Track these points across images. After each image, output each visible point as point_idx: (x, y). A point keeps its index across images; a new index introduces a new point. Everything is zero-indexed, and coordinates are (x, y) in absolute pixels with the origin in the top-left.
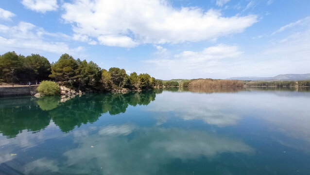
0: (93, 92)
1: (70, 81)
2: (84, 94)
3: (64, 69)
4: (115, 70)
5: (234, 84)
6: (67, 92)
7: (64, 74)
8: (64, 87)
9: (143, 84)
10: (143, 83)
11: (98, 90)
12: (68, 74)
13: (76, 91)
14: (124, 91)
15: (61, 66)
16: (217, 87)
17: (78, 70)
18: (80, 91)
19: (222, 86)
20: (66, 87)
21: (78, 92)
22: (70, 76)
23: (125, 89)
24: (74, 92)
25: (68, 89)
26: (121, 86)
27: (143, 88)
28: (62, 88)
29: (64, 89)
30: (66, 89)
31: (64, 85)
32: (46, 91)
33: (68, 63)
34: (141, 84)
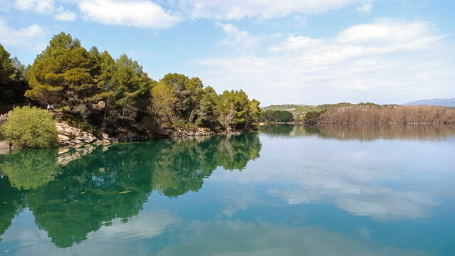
0: (135, 139)
1: (81, 108)
2: (116, 142)
3: (67, 75)
4: (180, 81)
5: (438, 116)
6: (72, 137)
7: (67, 88)
8: (64, 124)
9: (241, 117)
10: (240, 114)
11: (143, 133)
12: (78, 88)
13: (94, 134)
14: (202, 134)
15: (58, 65)
16: (393, 123)
17: (101, 77)
18: (105, 136)
19: (405, 123)
20: (70, 124)
21: (101, 138)
22: (81, 94)
23: (202, 130)
24: (91, 138)
25: (76, 131)
26: (194, 121)
27: (238, 126)
28: (59, 127)
29: (63, 129)
30: (69, 129)
31: (64, 119)
32: (27, 136)
33: (75, 60)
34: (236, 116)
